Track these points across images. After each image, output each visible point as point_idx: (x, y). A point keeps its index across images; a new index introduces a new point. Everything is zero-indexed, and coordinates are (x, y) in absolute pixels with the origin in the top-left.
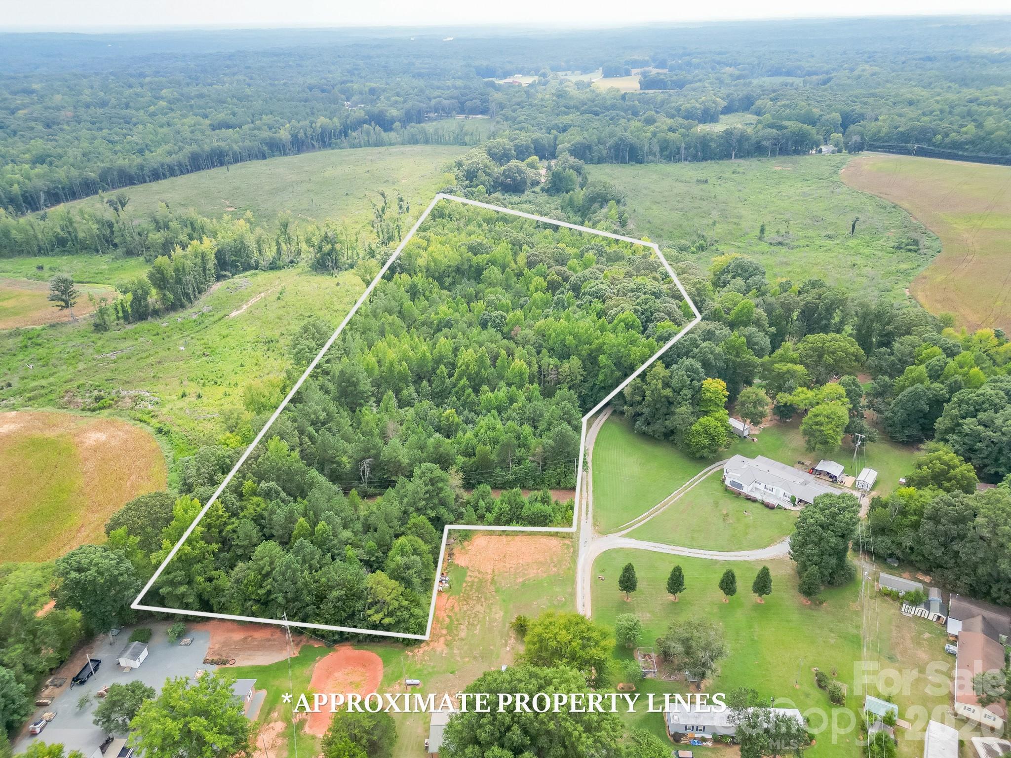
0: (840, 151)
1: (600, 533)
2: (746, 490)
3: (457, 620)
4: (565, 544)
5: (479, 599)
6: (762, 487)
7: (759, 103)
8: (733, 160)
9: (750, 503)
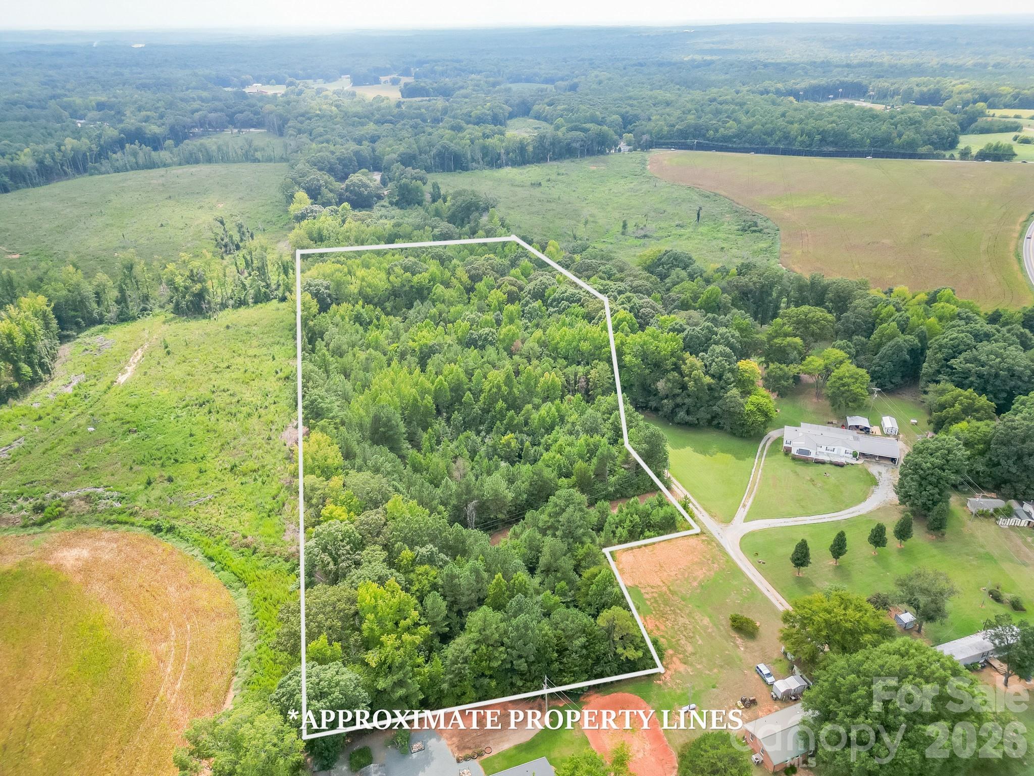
0: (635, 150)
1: (723, 522)
2: (813, 455)
3: (673, 637)
4: (703, 541)
5: (674, 612)
6: (823, 449)
7: (536, 108)
8: (550, 163)
9: (821, 466)
